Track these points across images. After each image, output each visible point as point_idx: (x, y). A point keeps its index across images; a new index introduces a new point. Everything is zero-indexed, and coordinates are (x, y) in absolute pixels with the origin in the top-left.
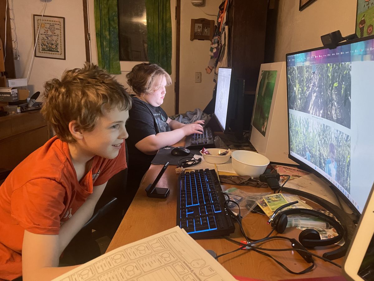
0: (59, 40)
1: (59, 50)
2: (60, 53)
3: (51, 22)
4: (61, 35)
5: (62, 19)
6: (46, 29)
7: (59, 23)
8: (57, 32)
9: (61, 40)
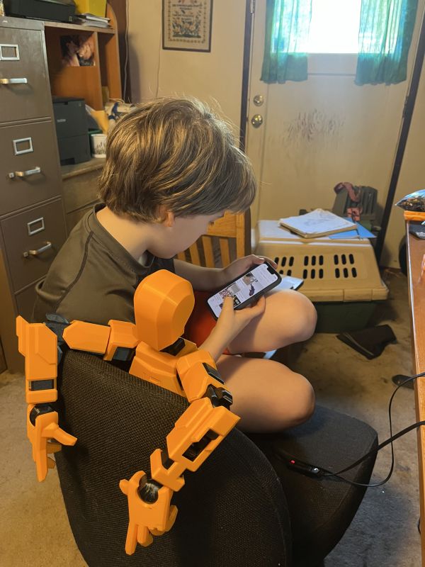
0: (202, 14)
1: (201, 34)
2: (201, 39)
4: (205, 4)
9: (205, 13)
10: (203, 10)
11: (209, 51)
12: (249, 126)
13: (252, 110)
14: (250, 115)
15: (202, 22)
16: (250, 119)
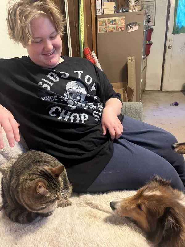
0: (152, 15)
1: (151, 21)
2: (152, 22)
3: (148, 5)
4: (153, 11)
5: (155, 2)
6: (145, 9)
7: (152, 5)
8: (151, 10)
9: (153, 14)
10: (152, 13)
11: (154, 25)
12: (167, 49)
13: (168, 44)
14: (167, 46)
15: (152, 17)
16: (168, 46)
